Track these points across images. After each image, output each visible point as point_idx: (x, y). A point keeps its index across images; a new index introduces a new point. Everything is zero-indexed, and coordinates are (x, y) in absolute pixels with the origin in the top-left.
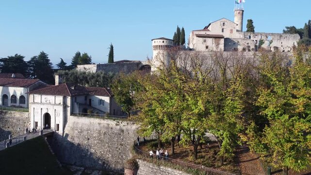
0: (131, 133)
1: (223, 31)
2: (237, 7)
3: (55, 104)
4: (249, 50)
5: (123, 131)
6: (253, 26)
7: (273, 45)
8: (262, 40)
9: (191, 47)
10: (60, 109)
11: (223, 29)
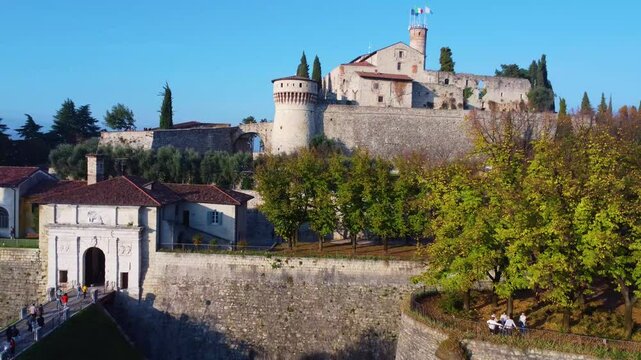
0: (310, 283)
1: (399, 68)
2: (417, 22)
3: (117, 226)
4: (454, 107)
5: (290, 279)
6: (451, 60)
7: (487, 98)
8: (470, 89)
9: (350, 98)
10: (132, 238)
11: (399, 64)
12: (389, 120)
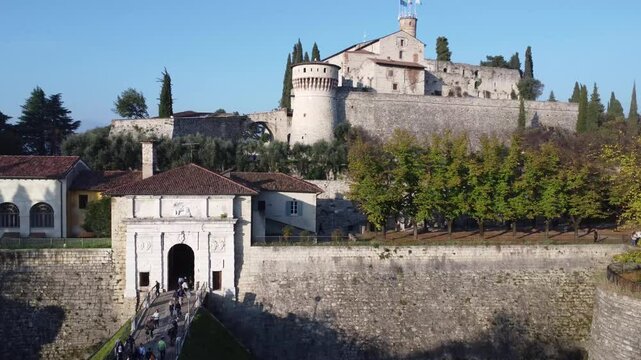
1: (401, 57)
3: (209, 219)
11: (401, 52)
12: (407, 108)
